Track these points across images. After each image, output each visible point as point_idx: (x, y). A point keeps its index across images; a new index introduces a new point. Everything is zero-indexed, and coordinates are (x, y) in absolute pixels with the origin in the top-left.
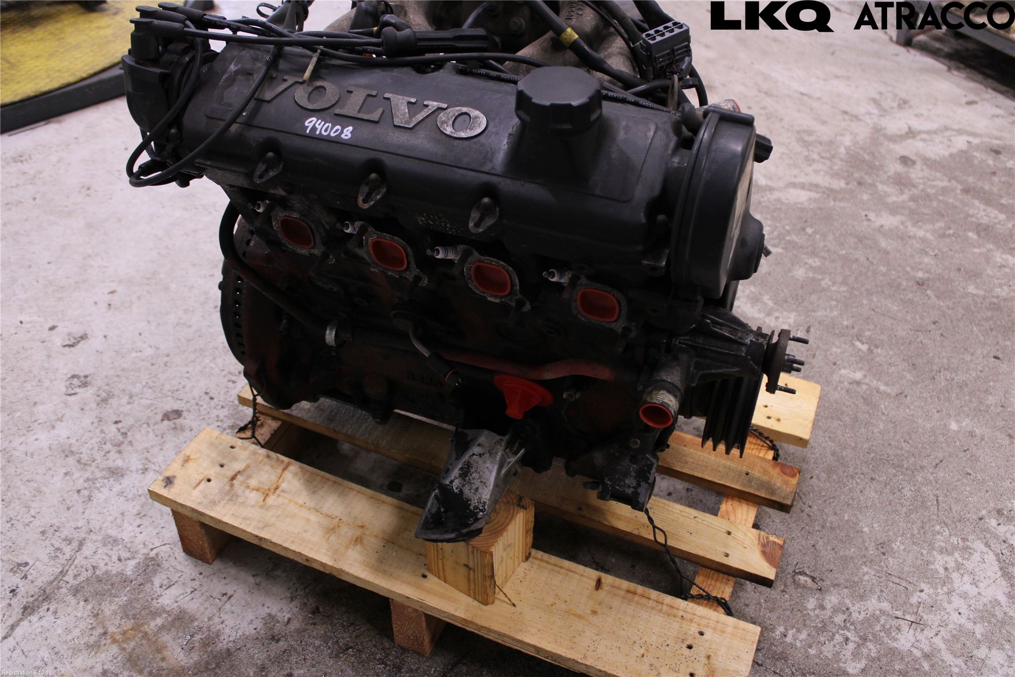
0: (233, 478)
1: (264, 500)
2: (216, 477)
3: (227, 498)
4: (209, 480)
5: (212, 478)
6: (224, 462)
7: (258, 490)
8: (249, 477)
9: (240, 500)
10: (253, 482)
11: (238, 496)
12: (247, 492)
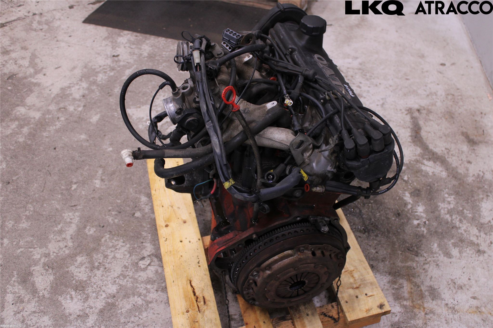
0: (357, 288)
1: (354, 270)
2: (363, 293)
3: (365, 282)
4: (366, 295)
5: (364, 294)
6: (355, 298)
7: (353, 276)
8: (351, 283)
9: (362, 277)
10: (352, 280)
11: (361, 279)
12: (356, 278)
